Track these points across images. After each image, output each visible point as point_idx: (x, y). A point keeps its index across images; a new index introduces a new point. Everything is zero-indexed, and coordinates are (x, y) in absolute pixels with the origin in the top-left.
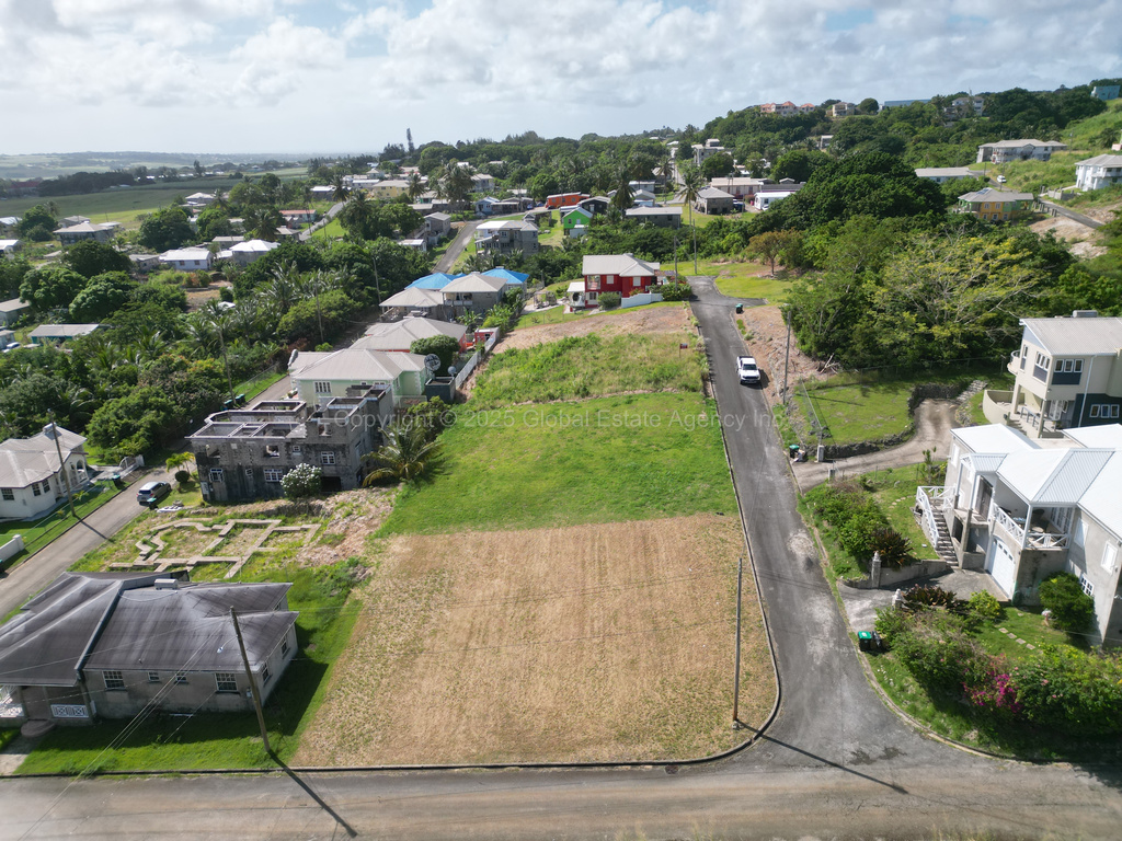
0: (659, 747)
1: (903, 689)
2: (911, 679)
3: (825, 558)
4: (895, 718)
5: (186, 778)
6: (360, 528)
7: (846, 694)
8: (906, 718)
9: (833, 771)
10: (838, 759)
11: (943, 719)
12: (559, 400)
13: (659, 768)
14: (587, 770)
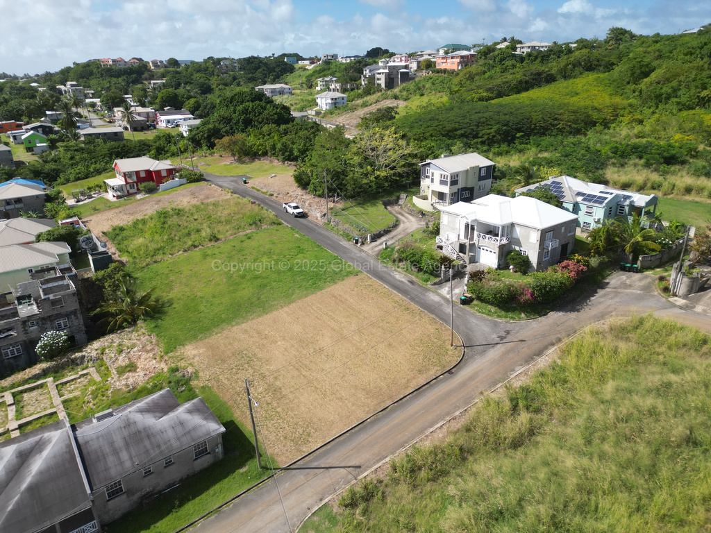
0: (436, 368)
1: (490, 311)
2: (489, 306)
3: (414, 278)
4: (497, 322)
5: (225, 508)
6: (140, 356)
7: (474, 321)
8: (499, 320)
9: (499, 346)
10: (496, 342)
11: (510, 314)
12: (200, 247)
13: (445, 375)
14: (421, 390)
